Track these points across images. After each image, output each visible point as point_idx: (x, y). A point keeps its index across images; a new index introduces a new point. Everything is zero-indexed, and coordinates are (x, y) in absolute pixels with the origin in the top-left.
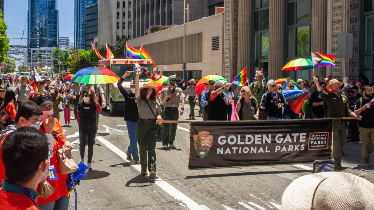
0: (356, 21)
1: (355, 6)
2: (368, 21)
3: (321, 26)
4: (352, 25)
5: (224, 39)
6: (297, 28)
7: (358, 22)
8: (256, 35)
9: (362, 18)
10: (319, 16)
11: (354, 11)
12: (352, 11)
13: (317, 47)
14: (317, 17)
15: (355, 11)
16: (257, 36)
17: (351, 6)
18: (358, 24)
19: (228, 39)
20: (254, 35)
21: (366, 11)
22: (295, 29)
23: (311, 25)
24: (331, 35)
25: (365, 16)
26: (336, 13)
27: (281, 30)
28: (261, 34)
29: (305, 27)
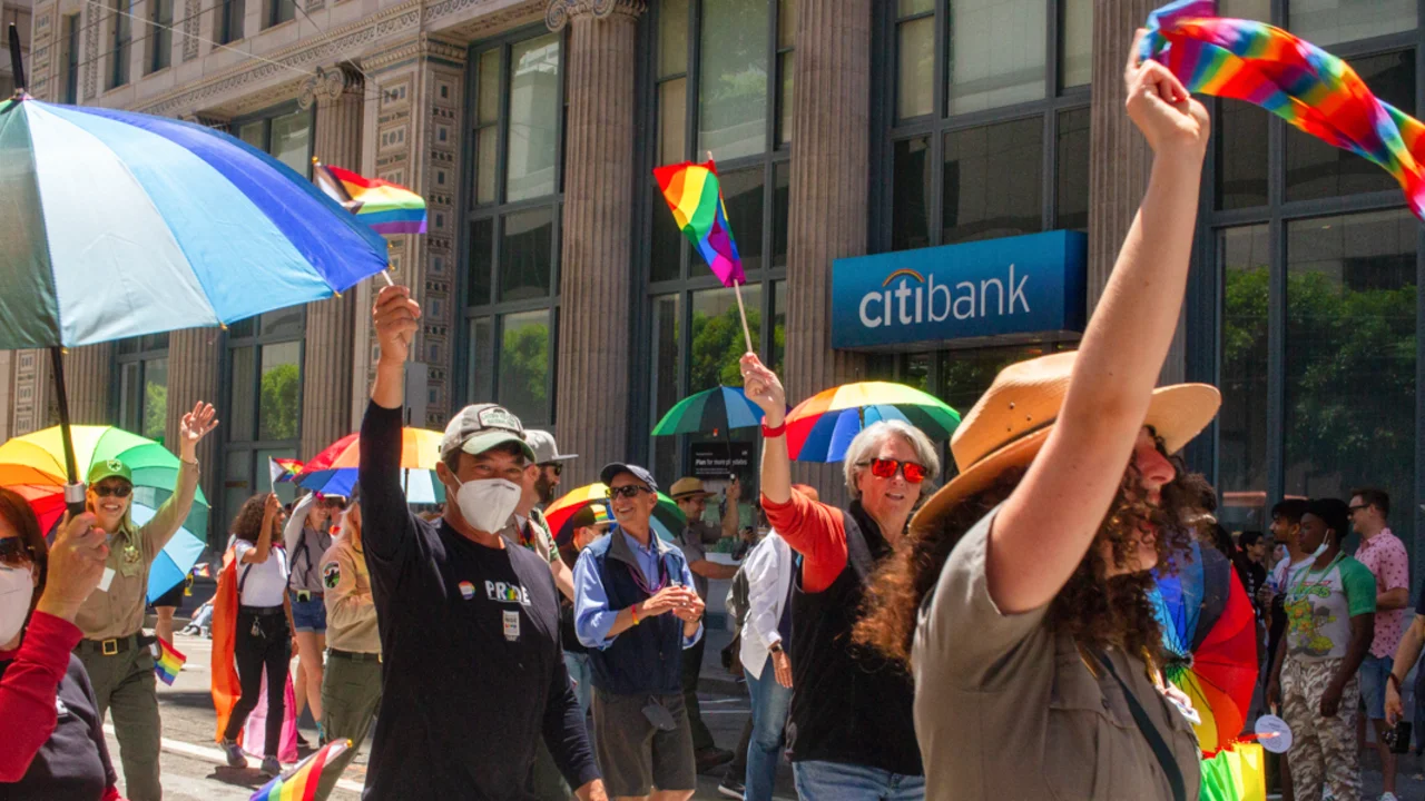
0: (443, 331)
1: (440, 285)
2: (480, 336)
3: (336, 343)
4: (429, 344)
5: (17, 375)
6: (260, 348)
7: (450, 334)
8: (125, 368)
9: (462, 322)
10: (329, 313)
11: (437, 300)
12: (431, 300)
13: (322, 411)
14: (325, 315)
15: (441, 301)
16: (132, 370)
17: (428, 285)
18: (447, 345)
19: (29, 377)
20: (120, 365)
21: (471, 303)
22: (254, 350)
23: (305, 340)
24: (366, 374)
25: (468, 320)
27: (210, 355)
28: (143, 363)
29: (287, 345)
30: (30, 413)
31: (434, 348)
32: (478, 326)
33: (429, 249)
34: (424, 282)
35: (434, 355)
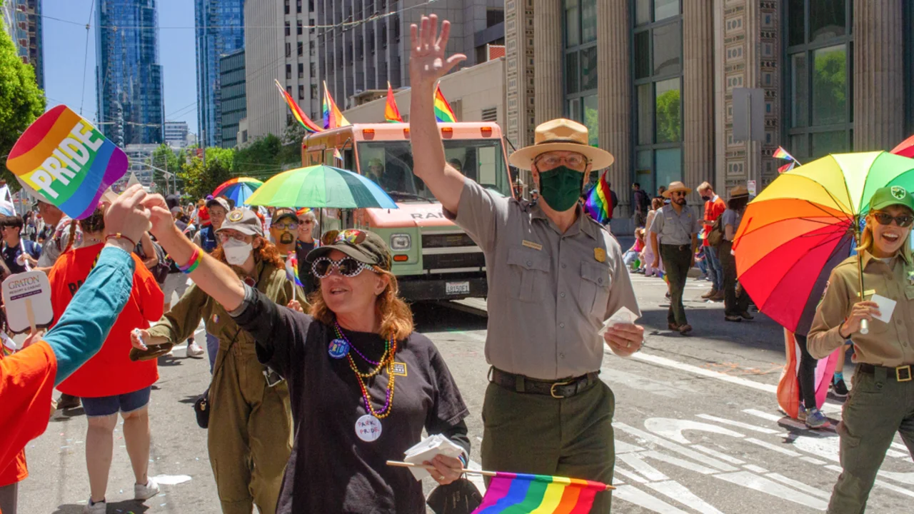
0: (773, 65)
1: (770, 33)
2: (798, 65)
3: (703, 77)
4: (764, 74)
5: (507, 112)
6: (654, 84)
7: (778, 66)
8: (571, 102)
9: (786, 58)
10: (697, 58)
11: (769, 44)
12: (764, 44)
13: (696, 123)
14: (695, 60)
15: (771, 44)
16: (575, 103)
17: (762, 34)
18: (776, 74)
19: (515, 112)
20: (569, 101)
21: (791, 44)
22: (651, 85)
23: (683, 77)
24: (723, 96)
25: (790, 56)
26: (732, 49)
27: (623, 91)
28: (582, 98)
29: (671, 81)
30: (516, 134)
31: (768, 76)
32: (797, 58)
33: (761, 10)
34: (759, 32)
35: (768, 82)
